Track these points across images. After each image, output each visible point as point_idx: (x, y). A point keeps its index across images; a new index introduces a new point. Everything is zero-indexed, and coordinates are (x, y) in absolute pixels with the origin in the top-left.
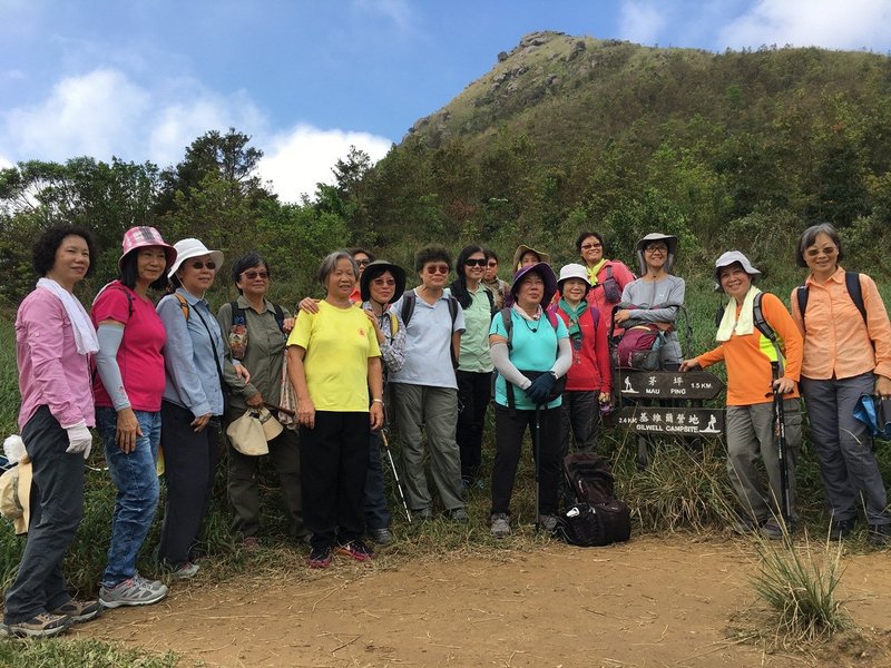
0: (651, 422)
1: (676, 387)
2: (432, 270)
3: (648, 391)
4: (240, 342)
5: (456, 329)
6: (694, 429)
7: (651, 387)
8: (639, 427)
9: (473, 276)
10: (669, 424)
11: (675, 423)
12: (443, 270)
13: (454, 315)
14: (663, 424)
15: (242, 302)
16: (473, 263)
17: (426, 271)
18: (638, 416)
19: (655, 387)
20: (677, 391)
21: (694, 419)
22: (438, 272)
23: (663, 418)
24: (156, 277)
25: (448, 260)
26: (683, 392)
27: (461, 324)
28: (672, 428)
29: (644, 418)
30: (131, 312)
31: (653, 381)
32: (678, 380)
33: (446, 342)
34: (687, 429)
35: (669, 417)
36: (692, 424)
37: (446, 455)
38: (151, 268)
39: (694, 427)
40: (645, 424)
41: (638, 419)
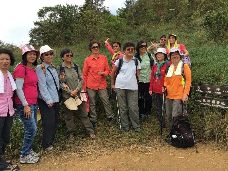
0: (207, 102)
1: (217, 91)
2: (129, 50)
3: (206, 92)
4: (63, 78)
5: (138, 69)
6: (223, 107)
7: (208, 90)
8: (202, 104)
9: (143, 51)
10: (213, 104)
11: (216, 103)
12: (132, 49)
13: (137, 65)
14: (211, 103)
15: (64, 65)
16: (142, 46)
17: (126, 50)
18: (202, 100)
19: (209, 90)
20: (217, 93)
21: (223, 103)
22: (131, 51)
23: (211, 102)
24: (33, 61)
25: (134, 46)
26: (220, 93)
27: (139, 67)
28: (214, 106)
29: (204, 100)
30: (26, 74)
31: (208, 88)
32: (218, 89)
33: (134, 74)
34: (220, 106)
35: (214, 102)
36: (222, 105)
37: (134, 112)
38: (32, 58)
39: (223, 106)
40: (204, 103)
41: (202, 101)
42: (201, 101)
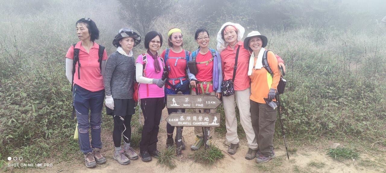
0: (185, 121)
1: (199, 103)
3: (184, 105)
7: (186, 103)
10: (194, 121)
18: (179, 117)
21: (206, 119)
23: (192, 119)
26: (202, 105)
28: (196, 123)
29: (182, 118)
31: (187, 100)
32: (200, 100)
34: (203, 124)
35: (195, 118)
39: (207, 123)
40: (182, 121)
41: (179, 119)
42: (177, 120)
